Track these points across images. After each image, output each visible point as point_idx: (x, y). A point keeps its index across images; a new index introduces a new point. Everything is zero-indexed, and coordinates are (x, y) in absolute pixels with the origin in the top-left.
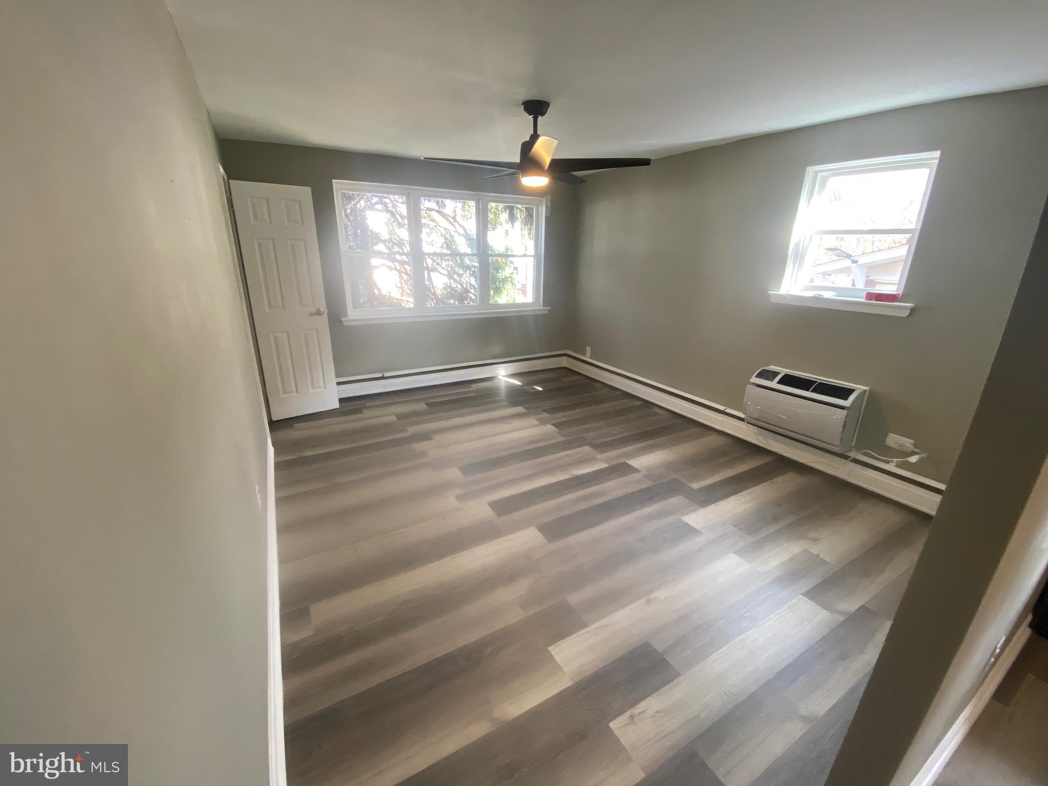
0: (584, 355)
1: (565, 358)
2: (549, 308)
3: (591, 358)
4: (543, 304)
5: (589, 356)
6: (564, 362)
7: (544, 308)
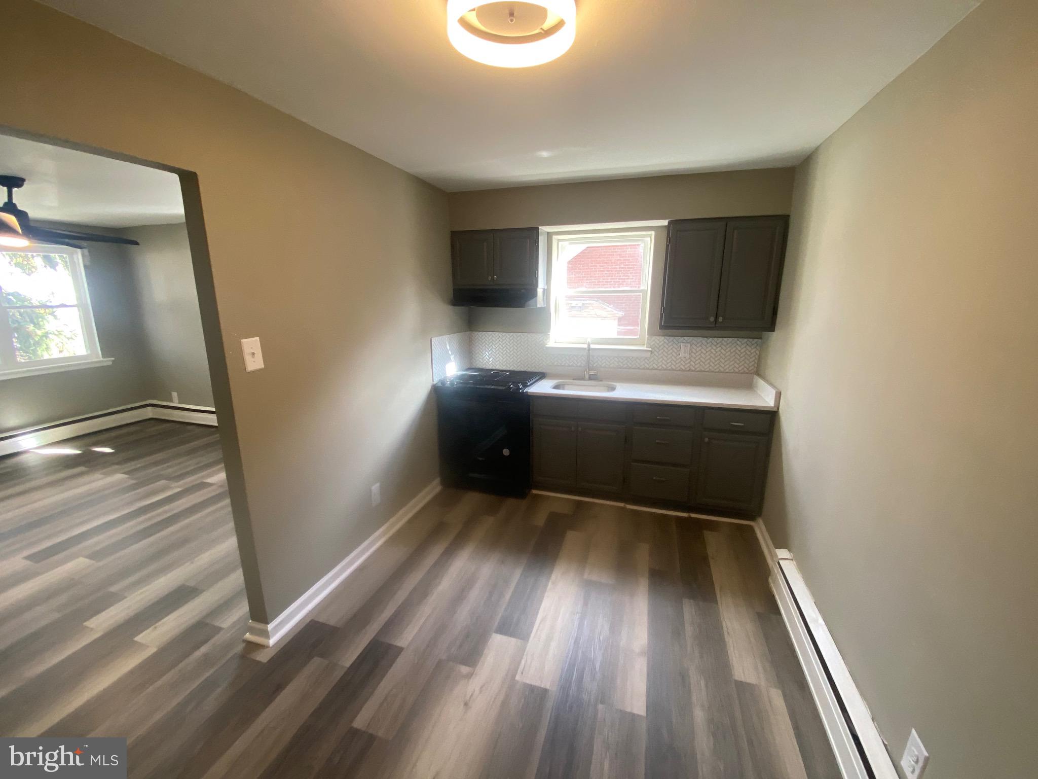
0: (171, 401)
1: (149, 408)
2: (113, 359)
3: (179, 403)
4: (102, 355)
5: (177, 402)
6: (149, 413)
7: (105, 359)
